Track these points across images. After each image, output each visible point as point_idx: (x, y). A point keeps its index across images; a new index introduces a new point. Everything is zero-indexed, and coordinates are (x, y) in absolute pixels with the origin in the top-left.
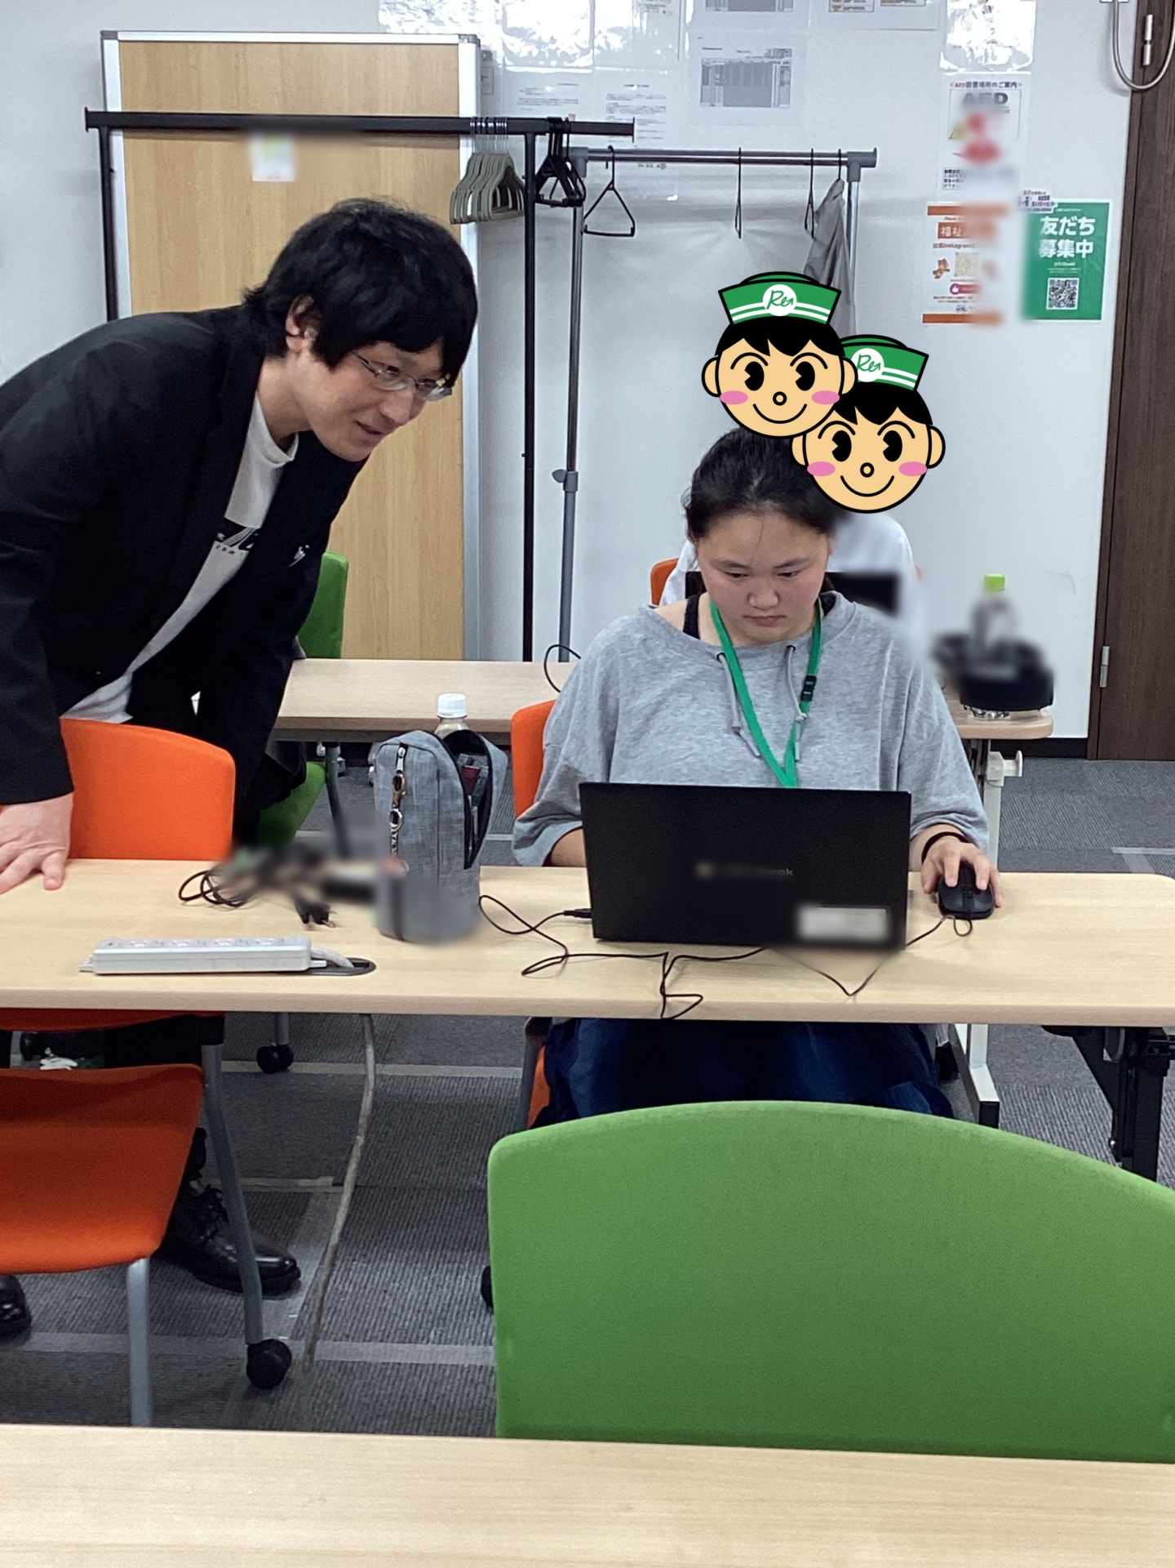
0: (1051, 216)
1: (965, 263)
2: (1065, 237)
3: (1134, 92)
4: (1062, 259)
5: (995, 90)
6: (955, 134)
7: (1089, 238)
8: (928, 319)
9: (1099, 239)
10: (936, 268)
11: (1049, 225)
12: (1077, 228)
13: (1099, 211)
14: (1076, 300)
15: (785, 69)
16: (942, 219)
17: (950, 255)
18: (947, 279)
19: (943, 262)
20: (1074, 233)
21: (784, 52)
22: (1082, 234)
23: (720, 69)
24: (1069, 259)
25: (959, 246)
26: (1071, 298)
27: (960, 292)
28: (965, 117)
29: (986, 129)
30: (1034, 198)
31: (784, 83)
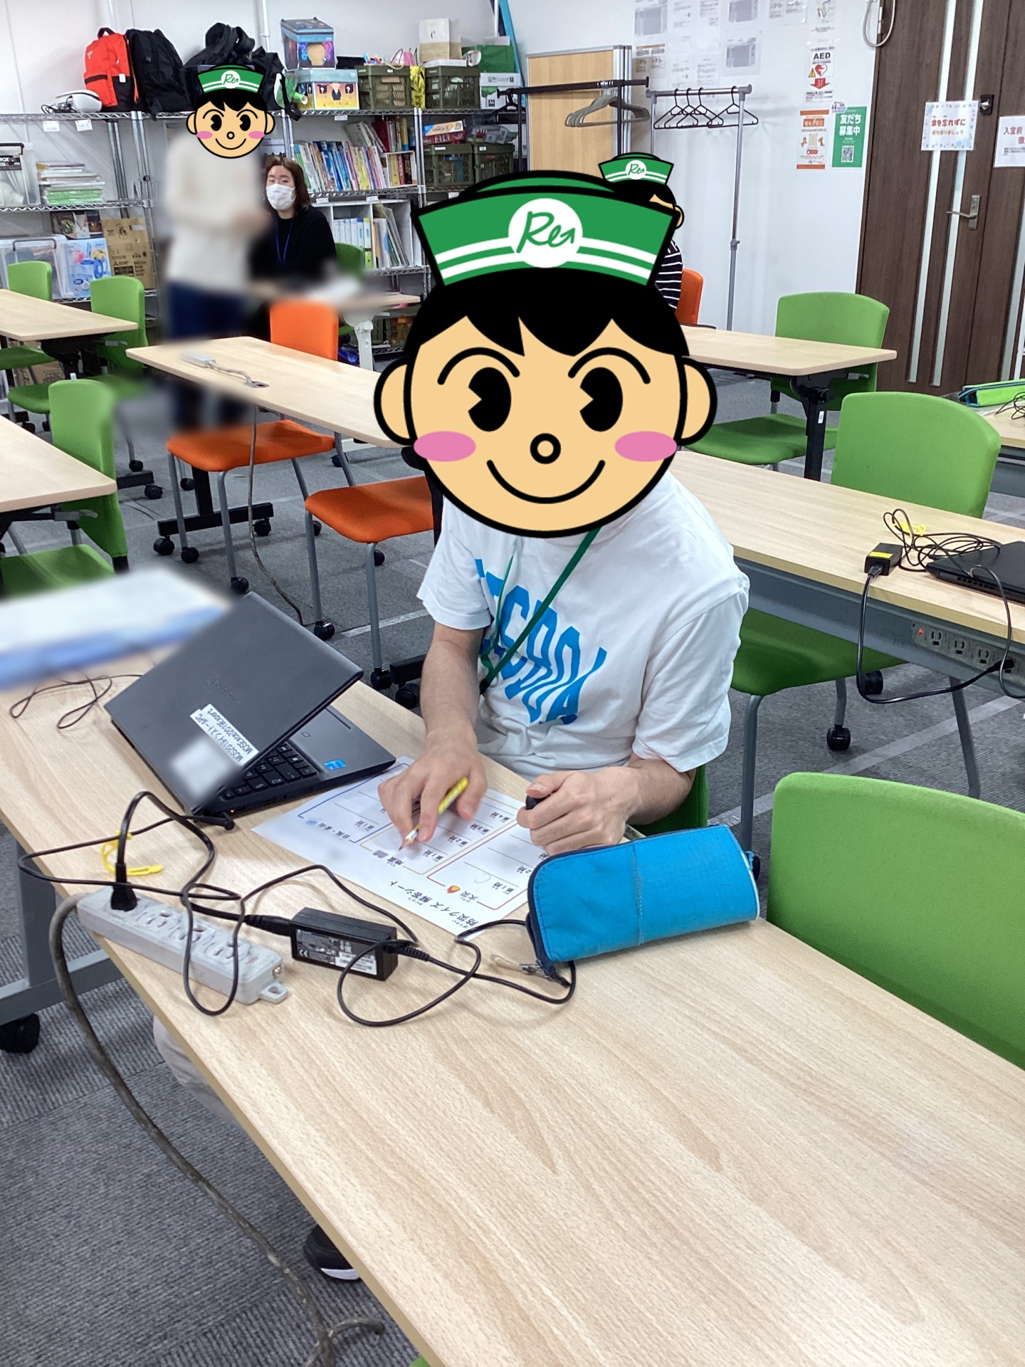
0: (847, 113)
1: (812, 138)
2: (850, 125)
3: (877, 47)
4: (846, 136)
5: (825, 52)
6: (812, 75)
7: (859, 125)
8: (799, 167)
9: (862, 126)
10: (802, 142)
11: (843, 121)
12: (854, 120)
13: (862, 111)
14: (853, 157)
15: (754, 48)
16: (805, 117)
17: (807, 135)
18: (806, 145)
19: (805, 139)
20: (852, 123)
21: (754, 39)
22: (857, 123)
23: (733, 50)
24: (850, 136)
25: (811, 131)
26: (851, 156)
27: (811, 153)
28: (814, 66)
29: (822, 71)
30: (838, 105)
31: (753, 55)
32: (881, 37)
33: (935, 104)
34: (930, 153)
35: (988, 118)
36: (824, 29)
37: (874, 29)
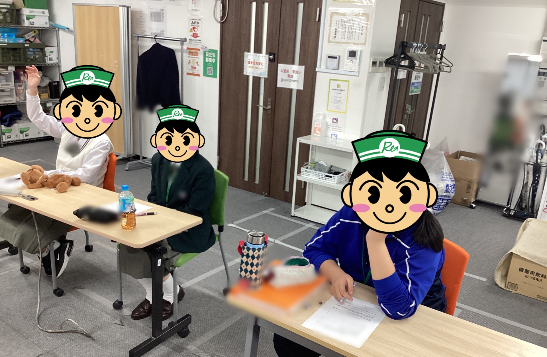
0: (208, 52)
1: (193, 61)
3: (221, 23)
4: (210, 63)
5: (197, 21)
6: (191, 31)
7: (214, 58)
8: (188, 74)
9: (216, 58)
10: (188, 62)
11: (207, 55)
12: (212, 55)
13: (215, 51)
14: (213, 73)
15: (163, 14)
16: (189, 50)
17: (190, 59)
18: (190, 64)
19: (190, 61)
20: (211, 57)
21: (163, 10)
22: (213, 57)
23: (153, 13)
25: (192, 57)
26: (212, 72)
27: (193, 68)
28: (192, 27)
29: (196, 30)
30: (204, 47)
31: (163, 17)
32: (222, 18)
33: (249, 53)
34: (248, 77)
35: (273, 64)
36: (196, 10)
37: (219, 14)
